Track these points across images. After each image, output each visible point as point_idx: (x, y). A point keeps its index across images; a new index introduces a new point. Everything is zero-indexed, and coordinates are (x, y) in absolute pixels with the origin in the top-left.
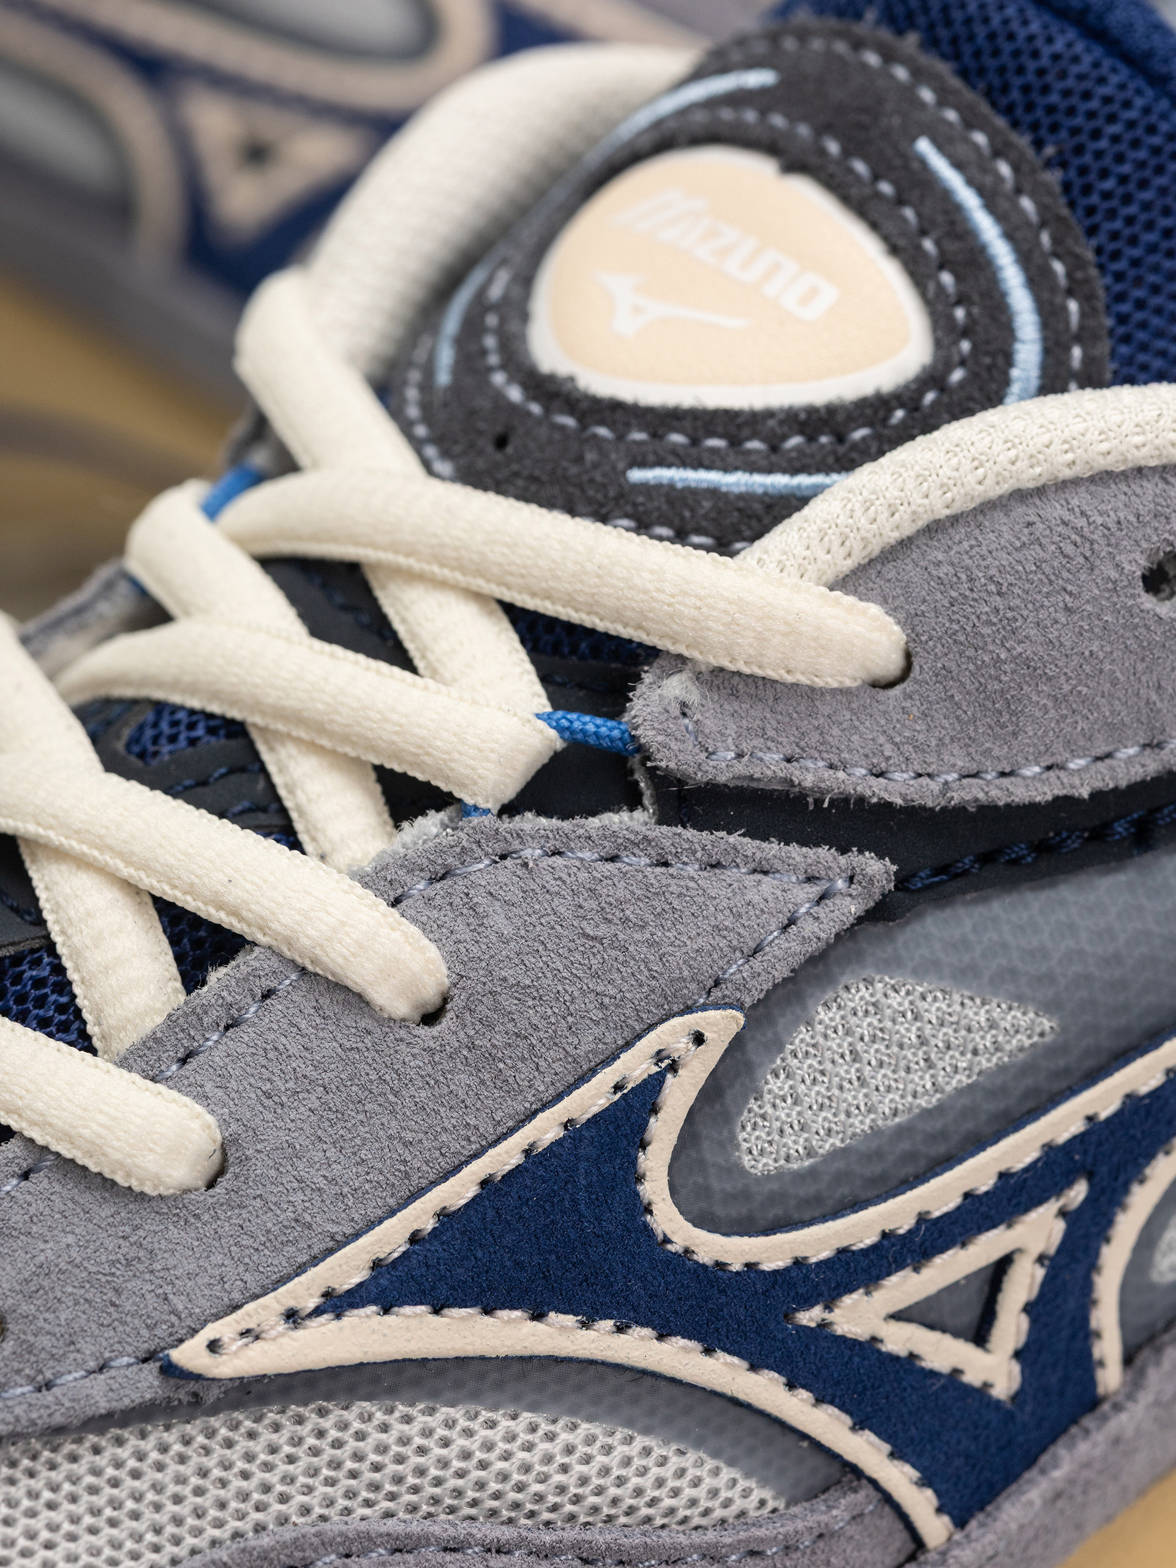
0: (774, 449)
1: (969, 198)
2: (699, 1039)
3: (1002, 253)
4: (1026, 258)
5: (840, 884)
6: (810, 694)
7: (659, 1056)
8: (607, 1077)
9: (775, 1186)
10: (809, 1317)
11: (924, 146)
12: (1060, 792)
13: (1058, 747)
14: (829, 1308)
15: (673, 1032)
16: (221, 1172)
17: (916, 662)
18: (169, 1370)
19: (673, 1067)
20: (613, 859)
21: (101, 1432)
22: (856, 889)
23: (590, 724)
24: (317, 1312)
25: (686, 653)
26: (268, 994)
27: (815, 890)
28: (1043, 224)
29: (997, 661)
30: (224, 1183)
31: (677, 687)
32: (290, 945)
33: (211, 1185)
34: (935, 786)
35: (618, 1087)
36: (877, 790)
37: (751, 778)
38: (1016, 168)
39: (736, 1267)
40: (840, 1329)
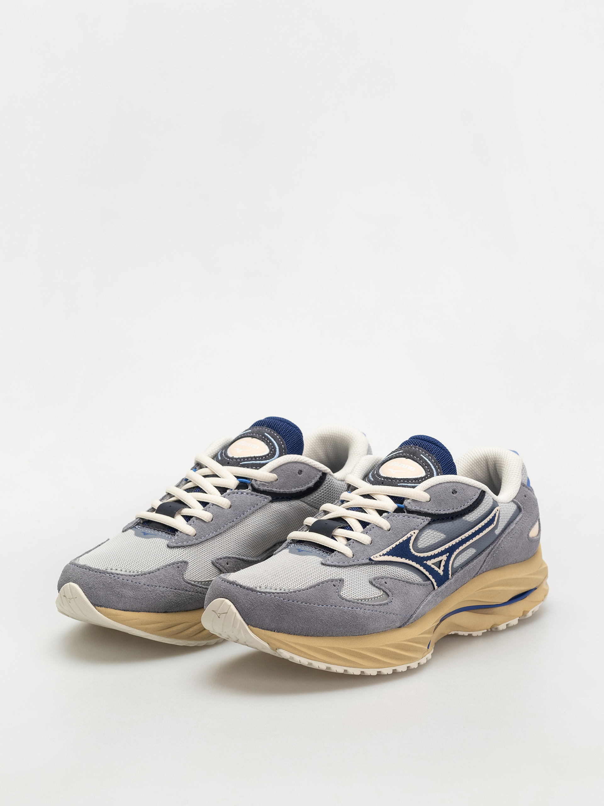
0: (412, 482)
1: (427, 460)
2: (414, 533)
3: (431, 464)
4: (434, 465)
5: (425, 520)
6: (421, 502)
7: (411, 535)
8: (406, 536)
9: (421, 549)
10: (425, 562)
11: (421, 455)
12: (446, 513)
13: (445, 508)
14: (427, 561)
15: (412, 532)
16: (371, 543)
17: (431, 499)
18: (370, 559)
19: (412, 536)
20: (404, 517)
21: (363, 566)
22: (427, 521)
23: (400, 505)
24: (382, 555)
25: (409, 498)
26: (374, 528)
27: (423, 521)
28: (435, 462)
29: (439, 499)
30: (372, 544)
31: (409, 501)
32: (375, 523)
33: (371, 544)
34: (434, 511)
35: (407, 537)
36: (428, 511)
37: (416, 510)
38: (431, 457)
39: (418, 556)
40: (428, 564)
